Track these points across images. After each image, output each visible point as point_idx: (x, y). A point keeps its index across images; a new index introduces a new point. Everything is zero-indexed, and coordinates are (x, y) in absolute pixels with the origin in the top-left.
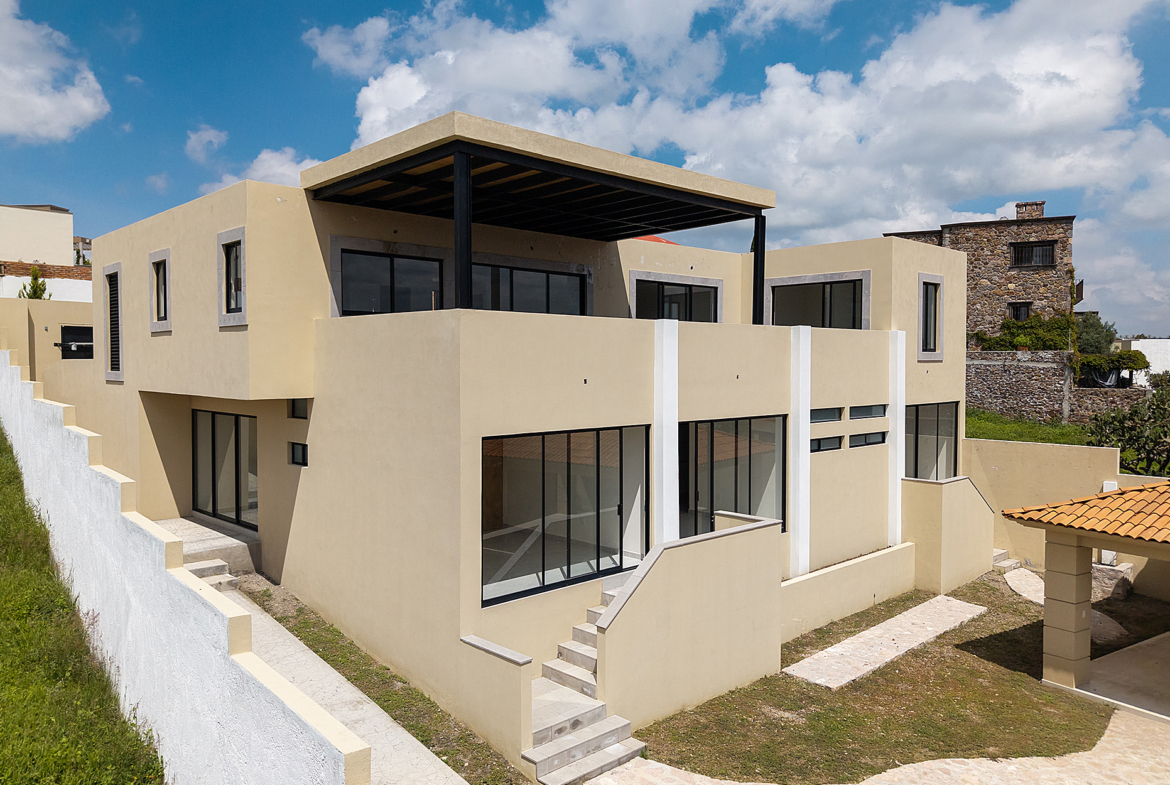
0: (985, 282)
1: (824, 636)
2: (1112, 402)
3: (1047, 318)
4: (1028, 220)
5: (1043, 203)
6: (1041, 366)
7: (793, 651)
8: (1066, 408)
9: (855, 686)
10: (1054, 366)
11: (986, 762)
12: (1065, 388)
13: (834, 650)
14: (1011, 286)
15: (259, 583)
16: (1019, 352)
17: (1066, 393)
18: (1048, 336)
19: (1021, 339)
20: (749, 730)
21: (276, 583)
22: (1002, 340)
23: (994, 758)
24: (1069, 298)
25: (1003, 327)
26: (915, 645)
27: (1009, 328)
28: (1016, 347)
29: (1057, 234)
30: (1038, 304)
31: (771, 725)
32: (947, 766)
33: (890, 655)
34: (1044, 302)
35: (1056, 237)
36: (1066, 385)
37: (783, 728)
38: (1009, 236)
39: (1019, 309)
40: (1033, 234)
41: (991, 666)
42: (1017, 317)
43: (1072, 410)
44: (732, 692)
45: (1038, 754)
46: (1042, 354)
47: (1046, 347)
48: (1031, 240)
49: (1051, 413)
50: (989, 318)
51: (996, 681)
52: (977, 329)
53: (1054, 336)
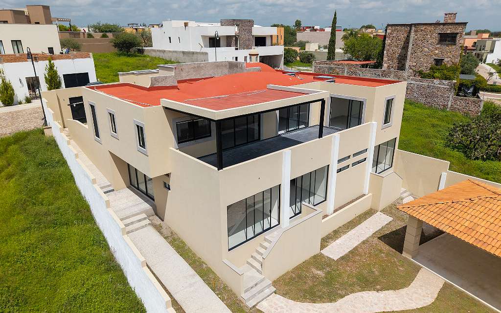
0: (426, 49)
1: (336, 234)
2: (468, 103)
3: (449, 66)
4: (448, 23)
5: (456, 13)
6: (443, 86)
7: (325, 241)
8: (450, 104)
9: (342, 258)
10: (448, 87)
11: (375, 292)
12: (451, 96)
13: (338, 241)
14: (437, 52)
15: (157, 221)
16: (435, 80)
17: (451, 98)
18: (448, 74)
19: (437, 74)
20: (307, 280)
21: (163, 221)
22: (429, 74)
23: (378, 291)
24: (459, 58)
25: (431, 69)
26: (365, 239)
27: (433, 69)
28: (434, 78)
29: (459, 30)
30: (446, 60)
31: (314, 277)
32: (363, 295)
33: (356, 243)
34: (449, 59)
35: (458, 31)
36: (452, 95)
37: (317, 278)
38: (439, 30)
39: (438, 62)
40: (449, 30)
41: (388, 247)
42: (437, 65)
43: (452, 105)
44: (304, 262)
45: (391, 289)
46: (444, 81)
47: (446, 79)
48: (448, 32)
49: (444, 106)
50: (425, 65)
51: (387, 255)
52: (420, 69)
53: (450, 74)
